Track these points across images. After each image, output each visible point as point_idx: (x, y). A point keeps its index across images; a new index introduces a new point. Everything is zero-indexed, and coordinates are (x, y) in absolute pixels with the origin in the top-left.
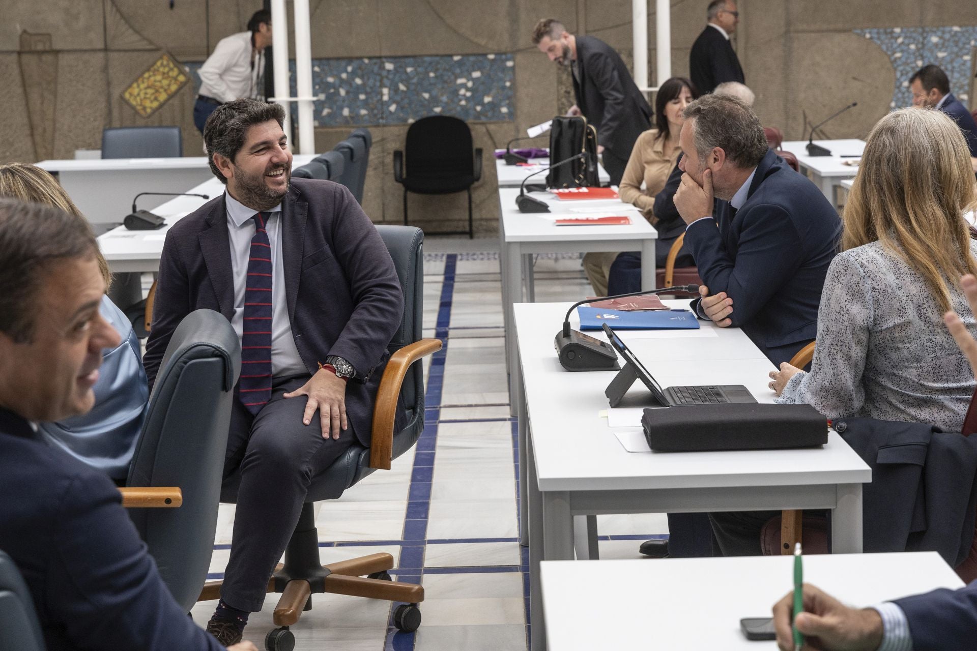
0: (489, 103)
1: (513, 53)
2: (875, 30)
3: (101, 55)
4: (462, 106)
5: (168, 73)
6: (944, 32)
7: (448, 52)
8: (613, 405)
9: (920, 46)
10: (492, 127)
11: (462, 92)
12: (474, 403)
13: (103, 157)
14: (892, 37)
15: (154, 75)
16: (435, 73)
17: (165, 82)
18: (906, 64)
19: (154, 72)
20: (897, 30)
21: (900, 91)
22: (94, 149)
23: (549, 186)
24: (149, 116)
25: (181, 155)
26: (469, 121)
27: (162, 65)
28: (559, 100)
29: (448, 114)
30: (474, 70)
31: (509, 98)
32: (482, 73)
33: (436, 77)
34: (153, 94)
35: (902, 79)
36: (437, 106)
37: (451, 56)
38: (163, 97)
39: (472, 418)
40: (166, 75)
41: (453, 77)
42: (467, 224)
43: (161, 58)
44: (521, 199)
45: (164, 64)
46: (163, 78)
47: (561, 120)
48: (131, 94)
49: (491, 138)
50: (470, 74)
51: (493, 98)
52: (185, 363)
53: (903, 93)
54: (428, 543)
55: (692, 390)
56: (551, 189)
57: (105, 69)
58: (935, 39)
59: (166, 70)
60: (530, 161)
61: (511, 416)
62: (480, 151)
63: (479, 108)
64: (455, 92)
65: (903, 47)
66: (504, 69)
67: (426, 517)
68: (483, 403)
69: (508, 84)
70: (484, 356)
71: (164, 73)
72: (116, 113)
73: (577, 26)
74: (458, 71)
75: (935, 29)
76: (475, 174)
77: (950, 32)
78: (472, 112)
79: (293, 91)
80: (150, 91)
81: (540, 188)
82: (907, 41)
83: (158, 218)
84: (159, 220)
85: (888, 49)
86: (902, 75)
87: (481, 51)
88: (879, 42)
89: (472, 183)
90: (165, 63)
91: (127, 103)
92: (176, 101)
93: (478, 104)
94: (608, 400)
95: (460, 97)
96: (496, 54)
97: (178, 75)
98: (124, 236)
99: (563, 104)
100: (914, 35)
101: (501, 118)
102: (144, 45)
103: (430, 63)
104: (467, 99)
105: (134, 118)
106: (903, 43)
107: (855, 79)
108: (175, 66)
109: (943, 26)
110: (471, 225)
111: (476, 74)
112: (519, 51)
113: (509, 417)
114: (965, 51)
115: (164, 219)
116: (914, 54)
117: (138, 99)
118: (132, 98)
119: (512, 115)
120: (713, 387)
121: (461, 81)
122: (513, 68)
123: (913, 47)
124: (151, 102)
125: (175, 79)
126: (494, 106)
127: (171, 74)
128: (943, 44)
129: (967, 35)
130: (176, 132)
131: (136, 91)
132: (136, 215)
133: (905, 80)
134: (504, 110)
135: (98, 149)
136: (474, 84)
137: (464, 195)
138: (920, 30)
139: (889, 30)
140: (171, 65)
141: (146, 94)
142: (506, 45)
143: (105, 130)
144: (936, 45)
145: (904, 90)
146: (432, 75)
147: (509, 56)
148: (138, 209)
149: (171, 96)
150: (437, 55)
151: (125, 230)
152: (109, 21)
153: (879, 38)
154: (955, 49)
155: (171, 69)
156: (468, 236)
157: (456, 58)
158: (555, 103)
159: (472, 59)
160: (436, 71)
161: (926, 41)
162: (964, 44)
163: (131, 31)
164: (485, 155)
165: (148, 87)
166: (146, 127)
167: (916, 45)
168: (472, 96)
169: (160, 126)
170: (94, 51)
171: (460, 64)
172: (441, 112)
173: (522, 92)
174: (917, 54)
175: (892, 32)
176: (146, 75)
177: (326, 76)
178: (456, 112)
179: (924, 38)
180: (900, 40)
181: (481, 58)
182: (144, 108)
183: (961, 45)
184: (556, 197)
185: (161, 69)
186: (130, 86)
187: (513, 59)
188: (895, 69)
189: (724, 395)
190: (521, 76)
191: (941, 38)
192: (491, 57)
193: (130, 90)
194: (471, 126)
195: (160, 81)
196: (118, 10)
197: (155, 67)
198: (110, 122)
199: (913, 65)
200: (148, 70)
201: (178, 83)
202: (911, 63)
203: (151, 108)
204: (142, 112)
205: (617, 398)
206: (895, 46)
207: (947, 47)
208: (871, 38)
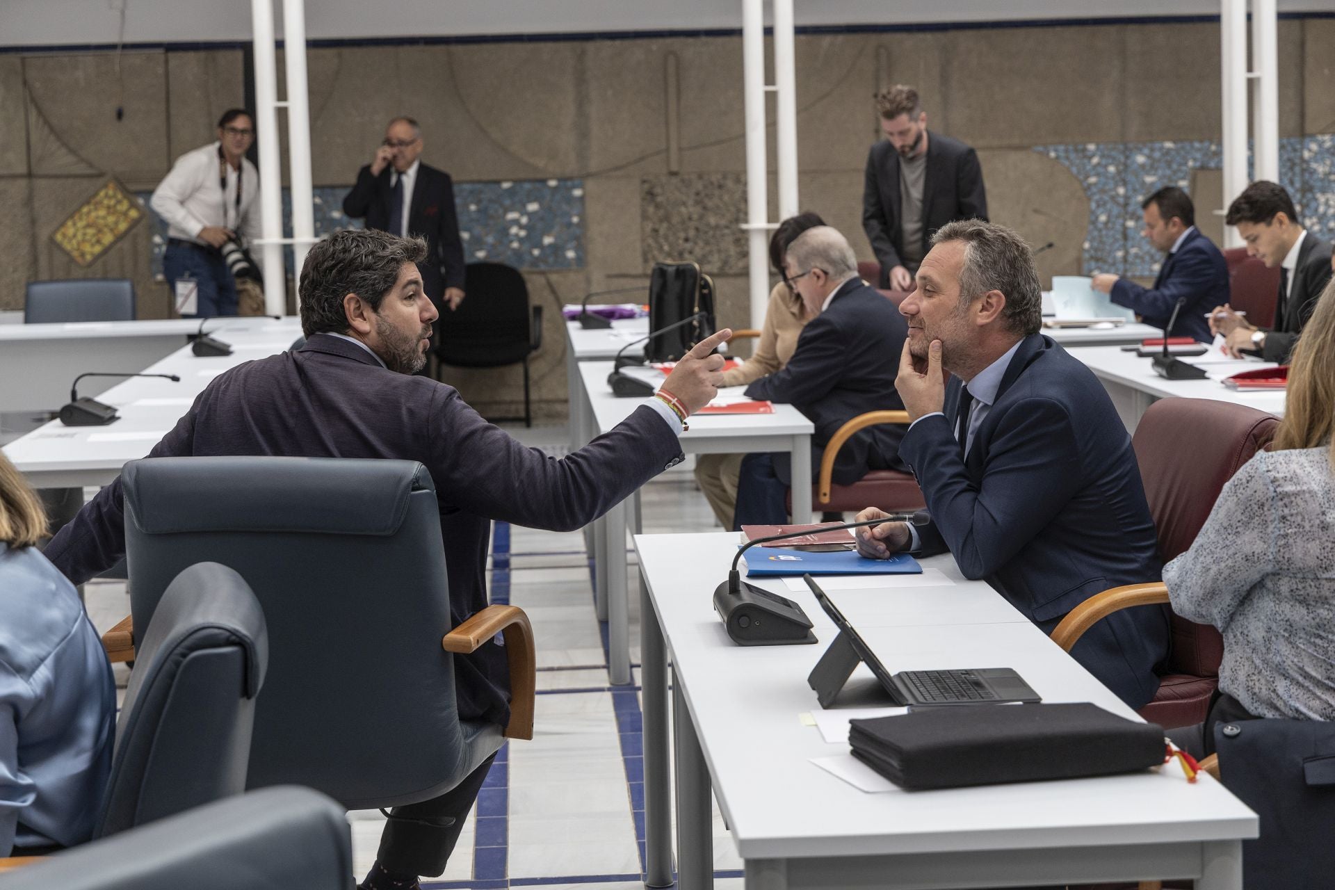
0: (550, 245)
1: (582, 178)
2: (1062, 148)
3: (23, 183)
4: (514, 250)
5: (115, 206)
6: (1152, 150)
7: (494, 177)
8: (825, 704)
9: (1121, 168)
10: (554, 278)
11: (514, 230)
12: (556, 665)
13: (28, 320)
14: (1085, 157)
15: (96, 209)
16: (478, 205)
17: (111, 219)
18: (1103, 191)
19: (96, 204)
20: (1092, 147)
21: (1096, 228)
22: (13, 309)
23: (648, 359)
24: (90, 265)
25: (134, 317)
26: (524, 269)
27: (107, 196)
28: (643, 240)
29: (495, 260)
30: (530, 201)
31: (577, 238)
32: (541, 204)
33: (479, 211)
34: (94, 235)
35: (1099, 212)
36: (481, 249)
37: (498, 182)
38: (108, 239)
39: (555, 687)
40: (111, 210)
41: (501, 211)
42: (522, 407)
43: (105, 186)
44: (616, 377)
45: (109, 194)
46: (109, 213)
47: (665, 268)
48: (64, 235)
49: (553, 291)
50: (524, 206)
51: (556, 238)
52: (184, 655)
53: (1100, 231)
54: (511, 885)
55: (936, 677)
56: (651, 362)
57: (29, 201)
58: (1141, 159)
59: (112, 202)
60: (615, 323)
61: (611, 684)
62: (538, 310)
63: (536, 252)
64: (504, 231)
65: (1099, 170)
66: (570, 200)
67: (505, 842)
68: (569, 664)
69: (575, 220)
70: (563, 595)
71: (109, 207)
72: (43, 261)
73: (668, 140)
74: (507, 202)
75: (1140, 146)
76: (532, 341)
77: (1161, 149)
78: (527, 257)
79: (288, 231)
80: (91, 231)
81: (637, 361)
82: (1104, 162)
83: (108, 408)
84: (109, 411)
85: (1079, 173)
86: (1098, 206)
87: (539, 176)
88: (1067, 163)
89: (529, 352)
90: (111, 192)
91: (59, 247)
92: (126, 245)
93: (536, 247)
94: (815, 695)
95: (512, 238)
96: (559, 180)
97: (128, 210)
98: (60, 436)
99: (649, 246)
100: (1114, 153)
101: (565, 265)
102: (82, 169)
103: (471, 192)
104: (521, 240)
105: (70, 268)
106: (1099, 164)
107: (1036, 211)
108: (125, 197)
109: (1152, 141)
110: (527, 410)
111: (533, 207)
112: (590, 175)
113: (607, 685)
114: (1181, 175)
115: (115, 410)
116: (1113, 178)
117: (74, 242)
118: (66, 241)
119: (581, 261)
120: (968, 672)
121: (512, 216)
122: (582, 199)
123: (1112, 169)
124: (93, 245)
125: (125, 214)
126: (557, 249)
127: (119, 207)
128: (1152, 167)
129: (1182, 153)
130: (126, 286)
131: (71, 231)
132: (76, 404)
133: (1102, 213)
134: (571, 254)
135: (19, 310)
136: (530, 219)
137: (519, 369)
138: (1121, 147)
139: (1080, 147)
140: (120, 196)
141: (85, 234)
142: (572, 167)
143: (29, 285)
144: (1143, 166)
145: (1100, 226)
146: (473, 207)
147: (576, 182)
148: (79, 396)
149: (120, 238)
150: (479, 182)
151: (59, 427)
152: (34, 138)
153: (1067, 158)
154: (1168, 172)
155: (119, 202)
156: (524, 424)
157: (506, 185)
158: (638, 245)
159: (527, 186)
160: (478, 202)
161: (1129, 162)
162: (1180, 165)
163: (64, 150)
164: (546, 314)
165: (88, 226)
166: (85, 279)
167: (1117, 166)
168: (528, 237)
169: (105, 278)
170: (14, 177)
171: (510, 192)
172: (486, 257)
173: (594, 230)
174: (1118, 178)
175: (1084, 150)
176: (85, 210)
177: (331, 209)
178: (505, 258)
179: (1127, 157)
180: (1095, 160)
181: (538, 185)
182: (83, 255)
183: (1175, 166)
184: (660, 374)
185: (106, 202)
186: (63, 224)
187: (581, 186)
188: (1089, 199)
189: (986, 685)
190: (593, 209)
191: (1149, 157)
192: (553, 183)
193: (63, 230)
194: (526, 277)
195: (104, 218)
196: (46, 122)
197: (98, 198)
198: (36, 273)
199: (1113, 193)
200: (88, 202)
201: (129, 220)
202: (1110, 190)
203: (92, 254)
204: (79, 260)
205: (830, 693)
206: (1088, 167)
207: (1156, 170)
208: (1057, 158)
